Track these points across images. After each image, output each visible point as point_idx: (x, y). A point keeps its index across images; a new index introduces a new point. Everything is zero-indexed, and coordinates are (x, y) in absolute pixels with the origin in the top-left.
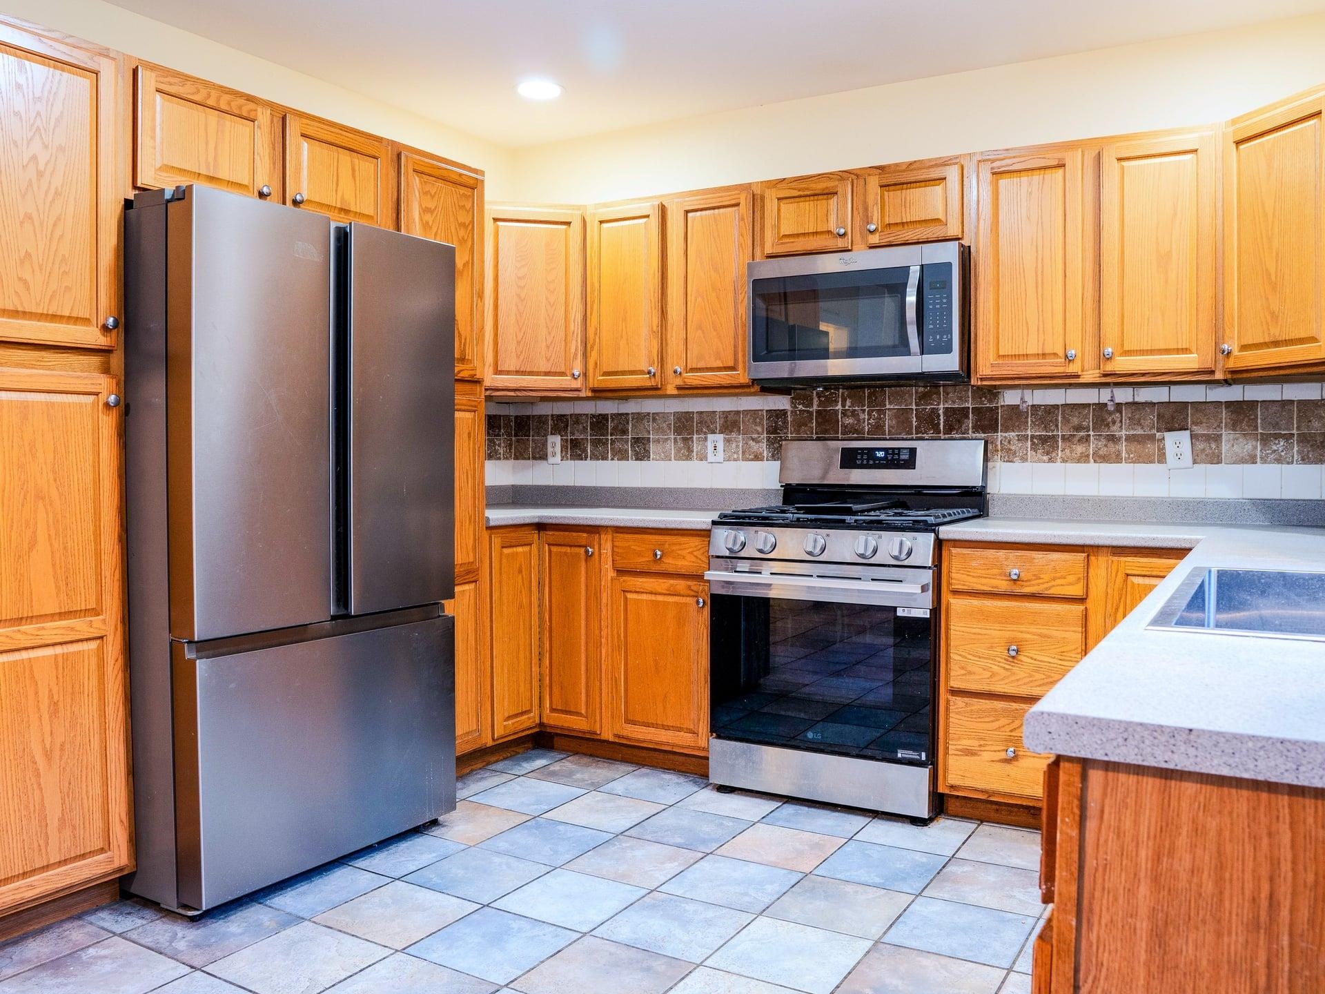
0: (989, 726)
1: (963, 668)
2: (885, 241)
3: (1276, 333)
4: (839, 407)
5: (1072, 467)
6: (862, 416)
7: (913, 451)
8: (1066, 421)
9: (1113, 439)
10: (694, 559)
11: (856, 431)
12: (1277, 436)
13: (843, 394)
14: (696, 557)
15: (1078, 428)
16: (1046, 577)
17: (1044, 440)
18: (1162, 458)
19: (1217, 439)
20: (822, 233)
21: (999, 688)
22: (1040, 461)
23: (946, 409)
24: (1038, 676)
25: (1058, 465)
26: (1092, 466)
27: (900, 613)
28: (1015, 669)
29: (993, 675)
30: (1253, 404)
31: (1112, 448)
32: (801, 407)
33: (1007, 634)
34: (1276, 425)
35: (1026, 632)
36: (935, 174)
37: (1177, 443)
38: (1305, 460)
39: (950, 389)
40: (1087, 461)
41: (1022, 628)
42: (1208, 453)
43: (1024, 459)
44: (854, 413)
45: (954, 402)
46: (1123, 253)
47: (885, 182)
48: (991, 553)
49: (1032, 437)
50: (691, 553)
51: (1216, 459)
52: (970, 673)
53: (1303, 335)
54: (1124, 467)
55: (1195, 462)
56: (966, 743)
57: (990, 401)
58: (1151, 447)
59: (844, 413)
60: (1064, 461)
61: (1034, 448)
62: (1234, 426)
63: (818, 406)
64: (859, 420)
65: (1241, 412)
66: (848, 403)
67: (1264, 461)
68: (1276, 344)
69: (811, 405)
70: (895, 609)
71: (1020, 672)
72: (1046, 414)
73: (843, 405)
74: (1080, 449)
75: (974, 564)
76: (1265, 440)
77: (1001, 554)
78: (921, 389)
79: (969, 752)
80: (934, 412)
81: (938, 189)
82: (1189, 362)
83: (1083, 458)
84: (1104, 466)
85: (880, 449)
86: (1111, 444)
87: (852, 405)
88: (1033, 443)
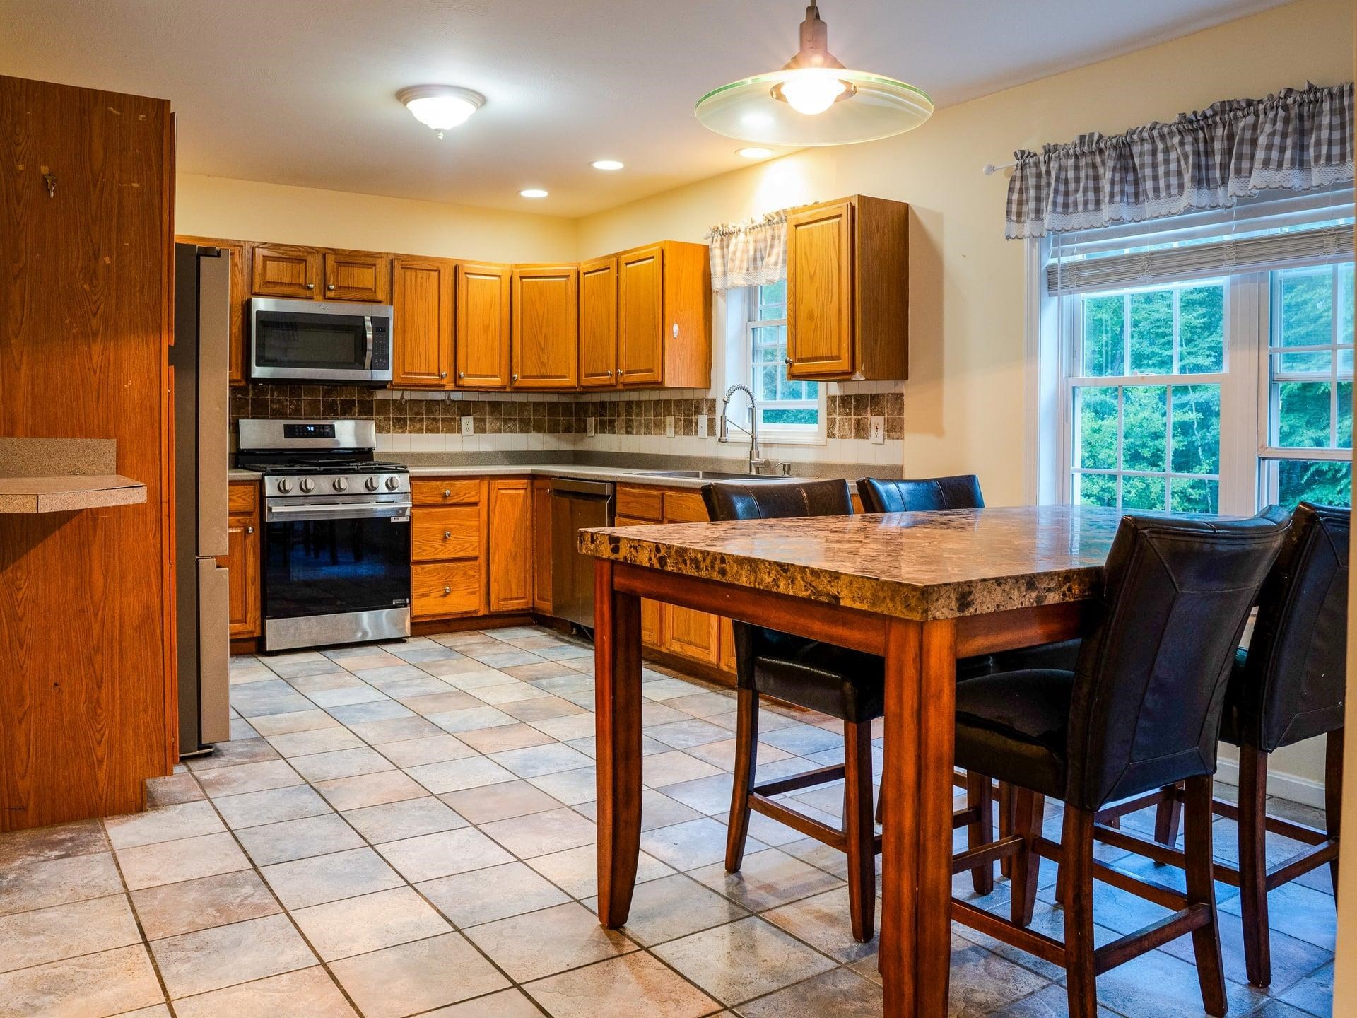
0: (434, 579)
1: (419, 548)
2: (337, 296)
3: (544, 371)
4: (269, 397)
5: (414, 436)
6: (285, 403)
7: (332, 427)
8: (411, 410)
9: (435, 420)
10: (242, 501)
11: (281, 414)
12: (510, 419)
13: (271, 388)
14: (244, 500)
15: (418, 414)
16: (462, 494)
17: (399, 420)
18: (459, 431)
19: (484, 420)
20: (295, 284)
21: (439, 557)
22: (397, 432)
23: (342, 402)
24: (458, 547)
25: (407, 435)
26: (425, 435)
27: (393, 520)
28: (447, 545)
29: (436, 549)
30: (499, 403)
31: (435, 425)
32: (239, 396)
33: (442, 526)
34: (510, 414)
35: (452, 523)
36: (370, 261)
37: (467, 423)
38: (522, 431)
39: (344, 388)
40: (422, 433)
41: (450, 522)
42: (480, 429)
43: (388, 432)
44: (280, 402)
45: (346, 396)
46: (467, 323)
47: (338, 260)
48: (433, 483)
49: (393, 418)
50: (240, 497)
51: (483, 431)
52: (423, 550)
53: (559, 374)
54: (441, 435)
55: (475, 432)
56: (422, 590)
57: (369, 396)
58: (455, 425)
59: (273, 401)
60: (410, 432)
61: (394, 425)
62: (492, 414)
63: (253, 395)
64: (283, 406)
65: (495, 405)
66: (275, 393)
67: (505, 432)
68: (544, 377)
69: (248, 394)
70: (389, 519)
71: (449, 546)
72: (399, 406)
73: (272, 395)
74: (418, 426)
75: (425, 490)
76: (505, 421)
77: (439, 483)
78: (326, 387)
79: (424, 595)
80: (334, 402)
81: (371, 271)
82: (496, 382)
83: (420, 431)
84: (431, 435)
85: (310, 426)
86: (434, 423)
87: (278, 396)
88: (393, 422)
